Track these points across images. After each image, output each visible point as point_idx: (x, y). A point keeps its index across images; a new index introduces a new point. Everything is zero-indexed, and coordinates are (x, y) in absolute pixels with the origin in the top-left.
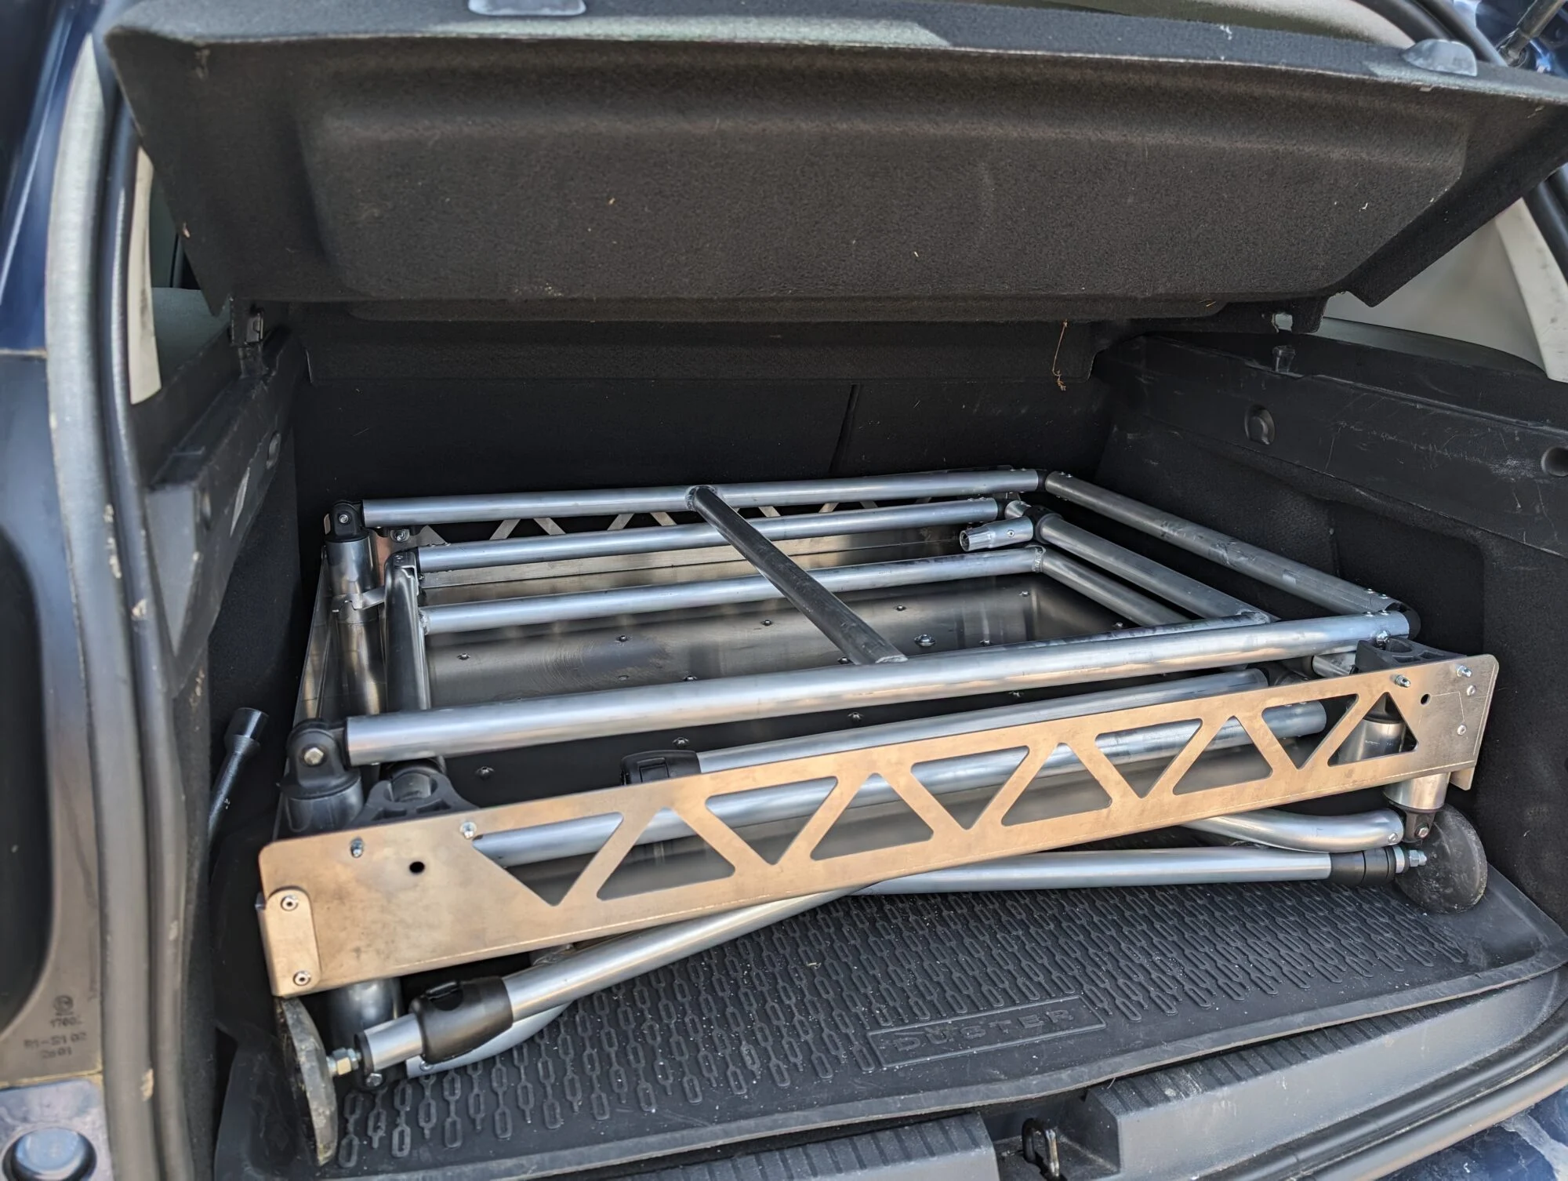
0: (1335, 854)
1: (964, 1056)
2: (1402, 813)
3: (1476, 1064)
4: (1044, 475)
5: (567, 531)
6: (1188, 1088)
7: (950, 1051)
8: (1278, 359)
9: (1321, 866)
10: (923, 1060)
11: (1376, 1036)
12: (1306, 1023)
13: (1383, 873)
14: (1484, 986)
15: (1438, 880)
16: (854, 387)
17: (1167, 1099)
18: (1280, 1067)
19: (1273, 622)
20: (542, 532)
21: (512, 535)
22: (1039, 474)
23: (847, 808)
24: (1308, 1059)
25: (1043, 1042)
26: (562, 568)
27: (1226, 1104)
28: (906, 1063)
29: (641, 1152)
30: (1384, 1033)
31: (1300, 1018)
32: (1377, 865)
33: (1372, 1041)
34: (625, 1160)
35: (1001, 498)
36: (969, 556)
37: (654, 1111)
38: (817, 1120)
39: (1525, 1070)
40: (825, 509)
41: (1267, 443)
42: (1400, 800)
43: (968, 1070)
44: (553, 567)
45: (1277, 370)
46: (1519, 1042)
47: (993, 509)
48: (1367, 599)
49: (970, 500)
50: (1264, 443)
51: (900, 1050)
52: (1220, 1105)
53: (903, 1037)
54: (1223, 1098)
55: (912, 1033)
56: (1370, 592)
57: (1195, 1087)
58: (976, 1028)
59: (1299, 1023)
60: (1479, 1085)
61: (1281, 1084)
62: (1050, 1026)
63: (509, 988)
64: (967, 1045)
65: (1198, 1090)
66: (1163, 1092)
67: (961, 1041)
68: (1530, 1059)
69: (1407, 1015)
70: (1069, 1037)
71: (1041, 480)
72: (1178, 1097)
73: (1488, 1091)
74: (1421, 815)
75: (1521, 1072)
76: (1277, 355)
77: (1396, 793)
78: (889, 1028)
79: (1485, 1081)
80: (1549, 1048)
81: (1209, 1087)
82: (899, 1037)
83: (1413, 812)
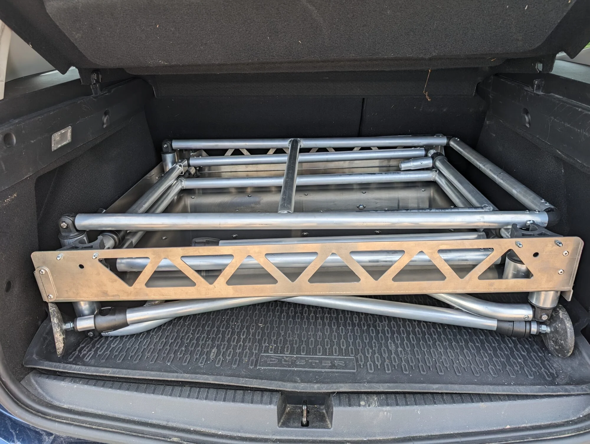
0: (499, 320)
1: (290, 370)
2: (533, 307)
3: (531, 426)
4: (449, 139)
5: (252, 154)
6: (371, 403)
7: (286, 367)
8: (535, 86)
9: (493, 324)
10: (274, 368)
11: (478, 402)
12: (437, 389)
13: (522, 332)
14: (546, 392)
15: (553, 341)
16: (363, 99)
17: (359, 405)
18: (420, 404)
19: (493, 210)
20: (242, 154)
21: (232, 154)
22: (447, 138)
23: (238, 269)
24: (436, 404)
25: (325, 372)
26: (250, 168)
27: (387, 414)
28: (266, 368)
29: (147, 376)
30: (482, 402)
31: (436, 386)
32: (520, 328)
33: (474, 404)
34: (140, 377)
35: (427, 148)
36: (402, 173)
37: (169, 364)
38: (211, 380)
39: (560, 435)
40: (355, 149)
41: (529, 127)
42: (534, 302)
43: (288, 375)
44: (247, 167)
45: (535, 91)
46: (564, 422)
47: (423, 153)
48: (539, 204)
49: (413, 148)
50: (527, 127)
51: (268, 362)
52: (384, 414)
53: (273, 358)
54: (386, 411)
55: (277, 357)
56: (543, 201)
57: (375, 403)
58: (303, 361)
59: (435, 388)
60: (528, 436)
61: (417, 412)
62: (333, 366)
63: (127, 312)
64: (294, 366)
65: (375, 405)
66: (360, 402)
67: (294, 364)
68: (565, 431)
69: (500, 396)
70: (337, 372)
71: (448, 141)
72: (365, 406)
73: (532, 440)
74: (543, 309)
75: (557, 435)
76: (535, 84)
77: (532, 298)
78: (271, 354)
79: (532, 435)
80: (578, 428)
81: (381, 405)
82: (271, 358)
83: (539, 308)
